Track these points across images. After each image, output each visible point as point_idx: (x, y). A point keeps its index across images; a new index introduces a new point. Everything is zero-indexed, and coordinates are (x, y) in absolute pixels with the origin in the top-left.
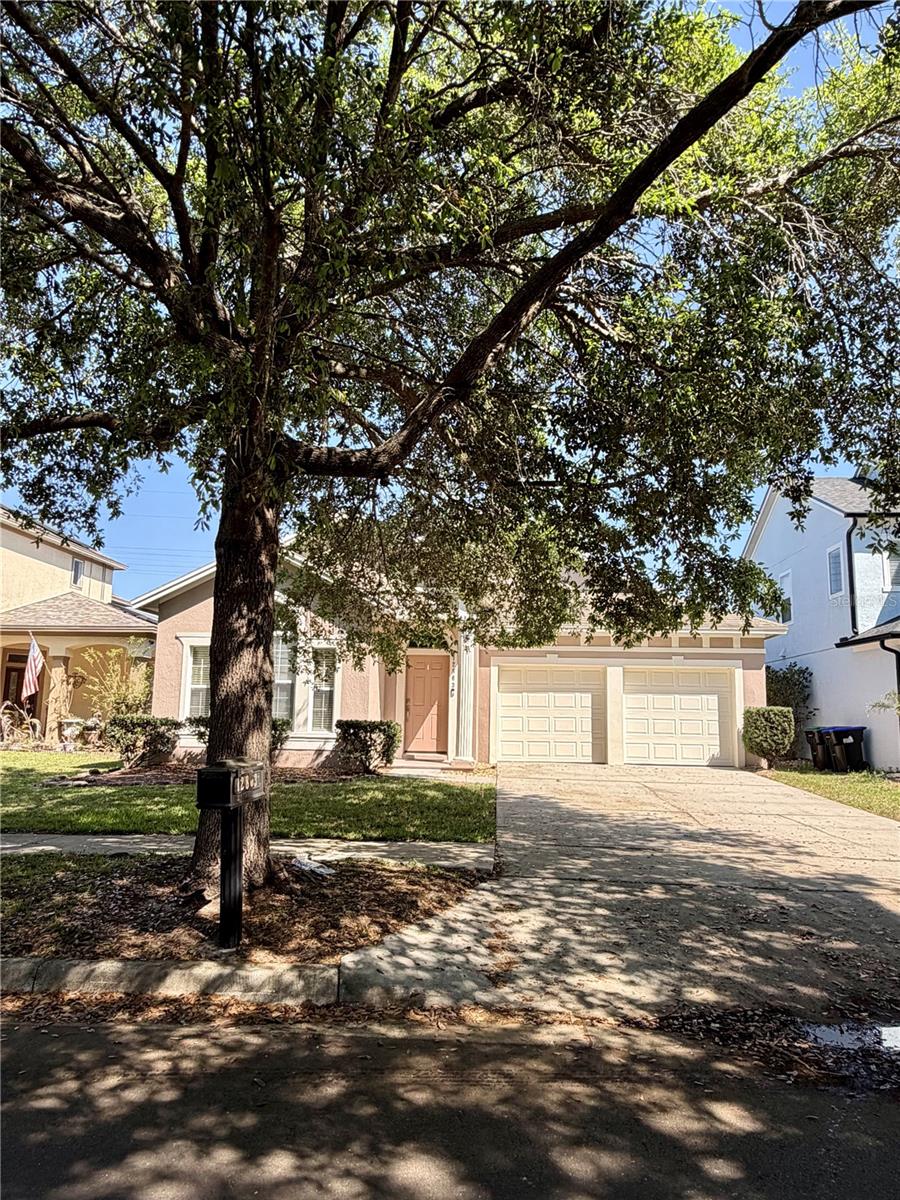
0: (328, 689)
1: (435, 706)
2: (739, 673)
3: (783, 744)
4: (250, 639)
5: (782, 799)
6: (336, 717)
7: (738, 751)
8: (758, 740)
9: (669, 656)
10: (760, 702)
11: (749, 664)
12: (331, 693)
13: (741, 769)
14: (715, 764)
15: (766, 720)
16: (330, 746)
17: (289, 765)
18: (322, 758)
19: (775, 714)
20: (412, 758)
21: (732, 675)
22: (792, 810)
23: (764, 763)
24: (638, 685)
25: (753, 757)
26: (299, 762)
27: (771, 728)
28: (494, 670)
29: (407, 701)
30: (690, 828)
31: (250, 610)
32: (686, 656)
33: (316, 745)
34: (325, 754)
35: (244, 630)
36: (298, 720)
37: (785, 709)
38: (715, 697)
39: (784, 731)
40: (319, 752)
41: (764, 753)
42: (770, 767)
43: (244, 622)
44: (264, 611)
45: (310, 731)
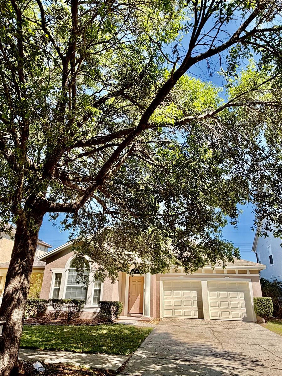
0: (99, 289)
1: (139, 296)
2: (250, 283)
3: (270, 312)
4: (19, 271)
5: (265, 337)
6: (101, 300)
7: (253, 315)
8: (259, 311)
9: (224, 277)
10: (260, 295)
11: (253, 280)
12: (100, 290)
13: (255, 323)
14: (245, 320)
15: (261, 302)
16: (99, 310)
17: (84, 318)
18: (95, 316)
19: (265, 300)
20: (130, 316)
21: (248, 284)
22: (266, 342)
23: (264, 320)
24: (213, 288)
25: (259, 318)
26: (88, 317)
27: (264, 306)
28: (161, 282)
29: (129, 293)
30: (217, 350)
31: (21, 260)
32: (230, 277)
33: (93, 310)
34: (97, 314)
35: (18, 268)
36: (88, 301)
37: (269, 298)
38: (243, 293)
39: (269, 307)
40: (95, 313)
41: (263, 316)
42: (266, 322)
43: (18, 265)
44: (27, 261)
45: (92, 305)
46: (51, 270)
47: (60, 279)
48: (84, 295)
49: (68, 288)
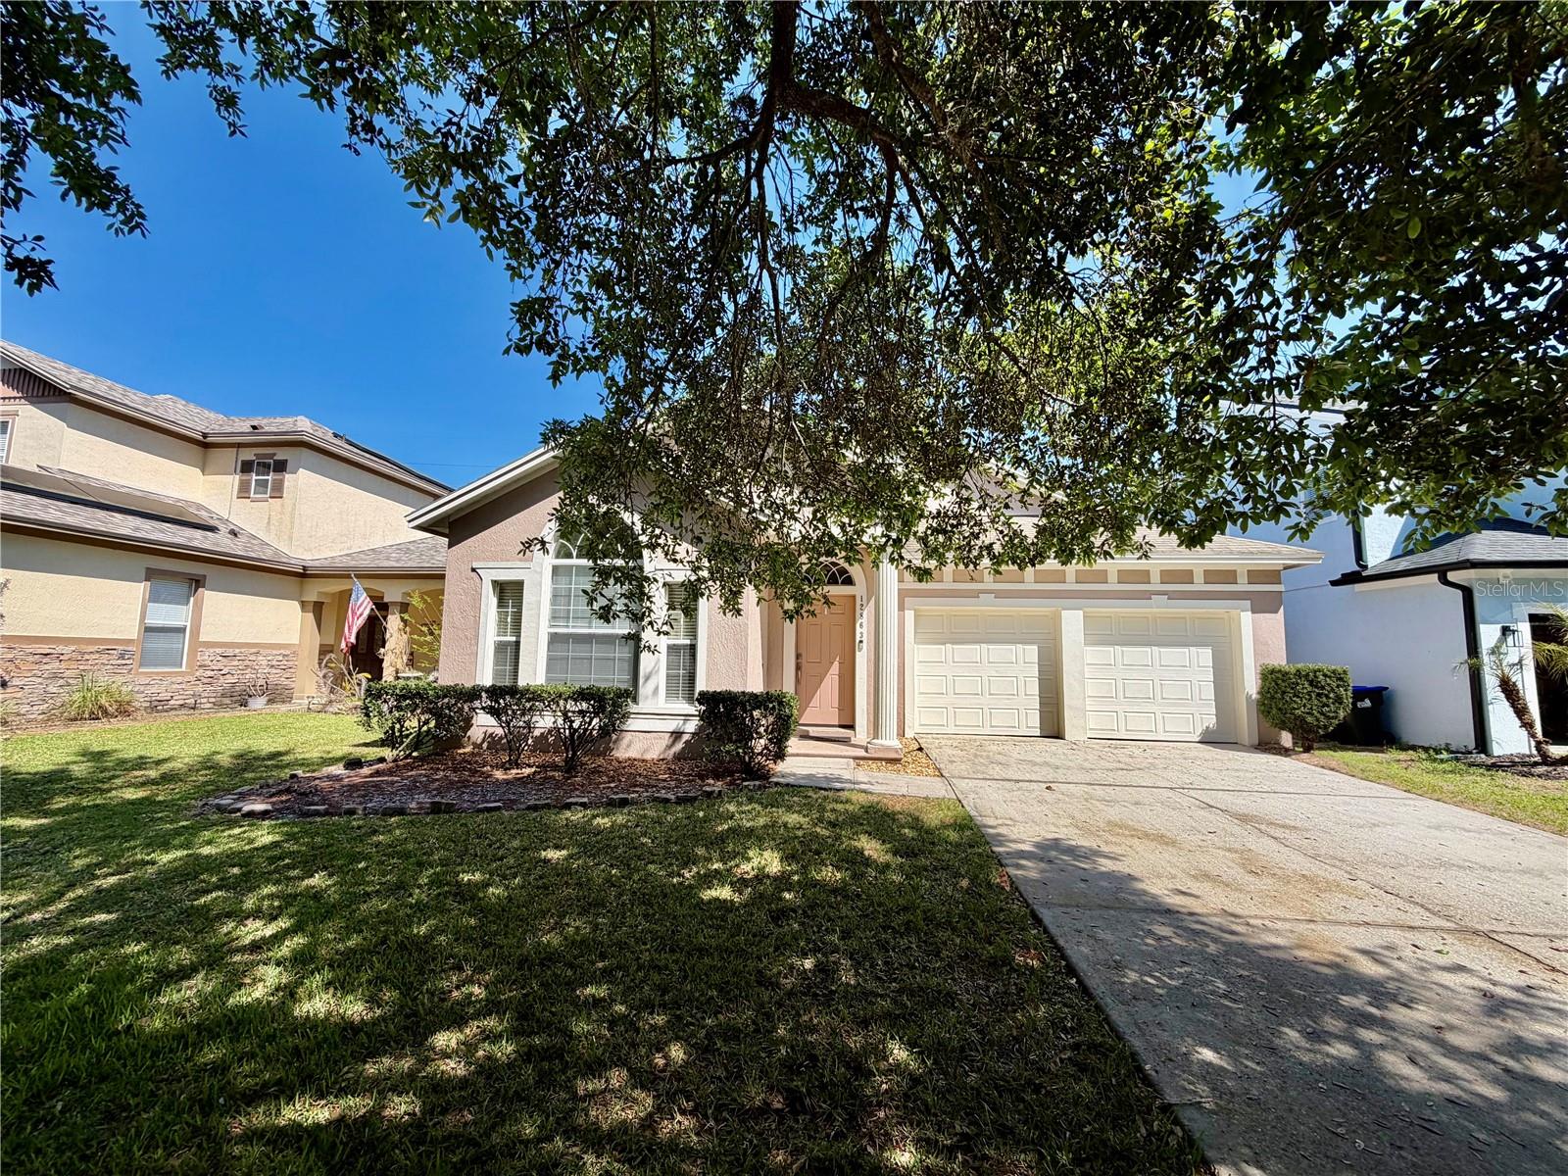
0: (688, 642)
1: (837, 663)
2: (1247, 618)
6: (701, 686)
7: (1246, 722)
9: (1147, 596)
10: (1277, 656)
11: (1260, 605)
12: (693, 648)
13: (1256, 749)
14: (1209, 740)
16: (692, 726)
17: (633, 753)
18: (679, 746)
20: (806, 735)
21: (1237, 620)
25: (1271, 730)
26: (647, 750)
28: (909, 615)
29: (798, 656)
32: (1172, 596)
33: (672, 725)
34: (686, 737)
36: (645, 690)
38: (1208, 651)
40: (677, 735)
45: (662, 703)
46: (473, 570)
47: (519, 605)
48: (627, 666)
49: (555, 639)
